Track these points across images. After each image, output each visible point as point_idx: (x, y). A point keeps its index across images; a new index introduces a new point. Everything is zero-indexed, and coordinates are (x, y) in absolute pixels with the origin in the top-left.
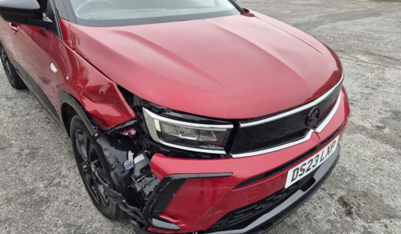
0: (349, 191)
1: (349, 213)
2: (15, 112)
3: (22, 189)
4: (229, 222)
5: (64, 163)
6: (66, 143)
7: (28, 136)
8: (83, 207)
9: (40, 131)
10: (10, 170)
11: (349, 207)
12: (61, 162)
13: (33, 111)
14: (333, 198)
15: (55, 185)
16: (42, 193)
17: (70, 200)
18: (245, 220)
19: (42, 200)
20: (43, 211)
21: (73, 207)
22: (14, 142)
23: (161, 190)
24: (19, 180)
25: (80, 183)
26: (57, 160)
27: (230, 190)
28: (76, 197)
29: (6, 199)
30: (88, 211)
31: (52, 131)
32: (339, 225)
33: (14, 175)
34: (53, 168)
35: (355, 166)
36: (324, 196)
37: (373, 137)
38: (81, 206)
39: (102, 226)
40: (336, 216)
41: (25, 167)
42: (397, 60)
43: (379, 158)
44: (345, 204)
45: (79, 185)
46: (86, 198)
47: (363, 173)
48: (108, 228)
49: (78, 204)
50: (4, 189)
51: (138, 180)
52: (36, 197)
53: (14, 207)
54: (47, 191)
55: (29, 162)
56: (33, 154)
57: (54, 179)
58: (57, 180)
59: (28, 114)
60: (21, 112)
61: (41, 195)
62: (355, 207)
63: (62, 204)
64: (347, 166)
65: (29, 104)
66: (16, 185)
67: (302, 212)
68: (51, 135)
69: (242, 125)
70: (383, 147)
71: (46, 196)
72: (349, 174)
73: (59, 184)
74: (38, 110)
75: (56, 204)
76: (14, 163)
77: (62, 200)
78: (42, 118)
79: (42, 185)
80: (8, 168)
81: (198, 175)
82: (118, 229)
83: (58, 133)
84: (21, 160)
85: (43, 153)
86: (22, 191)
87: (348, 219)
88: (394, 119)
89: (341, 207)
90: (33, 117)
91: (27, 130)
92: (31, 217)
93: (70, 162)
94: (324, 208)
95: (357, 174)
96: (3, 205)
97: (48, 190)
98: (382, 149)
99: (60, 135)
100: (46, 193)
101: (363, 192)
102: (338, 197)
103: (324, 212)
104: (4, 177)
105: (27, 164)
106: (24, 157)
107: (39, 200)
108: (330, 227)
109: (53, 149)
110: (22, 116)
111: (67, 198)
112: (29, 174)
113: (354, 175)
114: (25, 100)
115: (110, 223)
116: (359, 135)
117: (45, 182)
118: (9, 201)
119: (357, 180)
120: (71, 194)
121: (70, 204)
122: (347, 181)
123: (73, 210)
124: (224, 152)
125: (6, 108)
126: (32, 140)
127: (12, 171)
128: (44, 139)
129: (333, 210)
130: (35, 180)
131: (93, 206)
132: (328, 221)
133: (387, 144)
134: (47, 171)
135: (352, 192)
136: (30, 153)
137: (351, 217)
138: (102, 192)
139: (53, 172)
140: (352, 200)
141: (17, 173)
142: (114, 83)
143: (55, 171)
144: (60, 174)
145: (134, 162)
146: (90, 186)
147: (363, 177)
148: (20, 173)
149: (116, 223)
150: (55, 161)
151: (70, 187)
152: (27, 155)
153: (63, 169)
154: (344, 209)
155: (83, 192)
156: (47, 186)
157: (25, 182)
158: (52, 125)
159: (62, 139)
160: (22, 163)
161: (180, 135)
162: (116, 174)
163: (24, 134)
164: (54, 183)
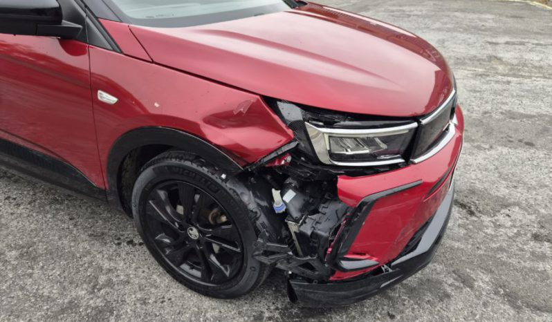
1: (472, 213)
3: (51, 307)
5: (95, 253)
6: (75, 225)
8: (173, 299)
9: (13, 220)
11: (467, 208)
12: (89, 253)
15: (104, 286)
16: (91, 302)
17: (147, 297)
19: (100, 312)
21: (159, 304)
24: (34, 296)
26: (79, 252)
27: (422, 201)
28: (153, 290)
30: (186, 302)
31: (34, 214)
32: (471, 227)
33: (20, 293)
34: (82, 266)
38: (170, 299)
39: (220, 312)
40: (463, 219)
41: (30, 275)
44: (463, 206)
45: (145, 274)
48: (230, 311)
49: (164, 298)
51: (300, 222)
52: (86, 310)
54: (99, 297)
55: (32, 268)
56: (28, 254)
57: (96, 278)
58: (103, 279)
61: (93, 305)
63: (138, 305)
66: (35, 304)
68: (38, 221)
71: (103, 304)
73: (109, 283)
75: (128, 308)
76: (3, 276)
77: (135, 301)
79: (83, 292)
81: (393, 190)
82: (244, 308)
83: (49, 216)
84: (14, 269)
85: (46, 249)
87: (475, 218)
89: (461, 210)
93: (104, 249)
97: (99, 295)
100: (99, 300)
101: (469, 190)
105: (31, 271)
106: (15, 263)
107: (94, 313)
108: (465, 231)
109: (60, 239)
111: (139, 296)
112: (46, 284)
115: (229, 305)
120: (141, 290)
121: (150, 301)
123: (161, 307)
124: (401, 160)
126: (8, 235)
127: (9, 287)
130: (64, 288)
132: (459, 225)
134: (73, 271)
135: (461, 192)
136: (22, 255)
137: (476, 216)
138: (218, 264)
139: (86, 270)
140: (466, 200)
141: (22, 288)
142: (258, 97)
143: (89, 267)
144: (101, 269)
145: (284, 201)
146: (178, 266)
147: (460, 176)
148: (28, 288)
149: (237, 303)
150: (78, 255)
151: (132, 281)
152: (16, 258)
153: (100, 262)
154: (465, 211)
155: (158, 281)
156: (93, 289)
157: (49, 297)
158: (29, 207)
159: (62, 221)
160: (20, 272)
161: (349, 151)
162: (263, 224)
164: (100, 283)
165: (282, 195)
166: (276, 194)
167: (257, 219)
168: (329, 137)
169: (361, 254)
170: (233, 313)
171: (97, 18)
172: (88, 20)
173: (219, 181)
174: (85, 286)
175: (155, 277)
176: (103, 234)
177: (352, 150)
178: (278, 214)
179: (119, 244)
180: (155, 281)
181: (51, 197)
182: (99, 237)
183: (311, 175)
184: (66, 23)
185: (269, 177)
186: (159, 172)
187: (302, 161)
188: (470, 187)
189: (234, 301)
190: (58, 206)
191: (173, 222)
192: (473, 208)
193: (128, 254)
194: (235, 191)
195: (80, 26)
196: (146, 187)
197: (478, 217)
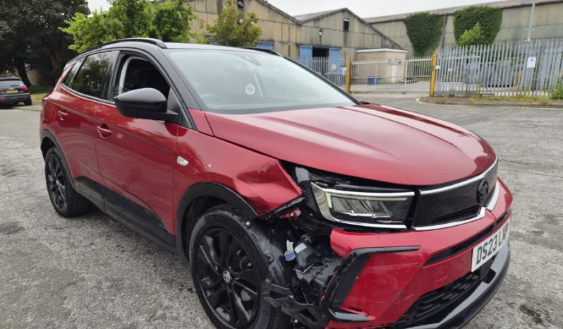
0: (528, 299)
1: (539, 321)
2: (74, 242)
3: (117, 325)
4: (418, 316)
5: (162, 293)
6: (155, 271)
7: (102, 268)
9: (116, 261)
10: (92, 306)
11: (536, 315)
12: (157, 292)
13: (98, 240)
14: (513, 307)
15: (159, 318)
18: (433, 313)
22: (85, 275)
23: (346, 270)
24: (109, 316)
26: (151, 290)
27: (419, 267)
31: (131, 259)
33: (101, 312)
34: (149, 300)
35: (525, 274)
36: (502, 306)
37: (534, 242)
40: (525, 325)
41: (112, 301)
42: (527, 164)
43: (549, 264)
44: (530, 312)
45: (192, 316)
47: (538, 280)
51: (305, 271)
55: (115, 296)
56: (116, 286)
57: (156, 311)
58: (160, 312)
59: (92, 244)
60: (81, 242)
64: (515, 273)
65: (89, 232)
66: (107, 321)
67: (483, 325)
68: (132, 264)
69: (423, 193)
70: (549, 252)
72: (522, 282)
73: (163, 317)
74: (104, 238)
76: (95, 298)
78: (113, 247)
79: (143, 320)
80: (89, 304)
83: (140, 262)
84: (104, 294)
85: (130, 284)
87: (540, 326)
88: (549, 223)
89: (526, 315)
90: (99, 246)
91: (98, 262)
93: (169, 291)
94: (507, 318)
95: (530, 282)
97: (153, 324)
98: (548, 254)
99: (143, 263)
101: (546, 298)
102: (519, 306)
103: (509, 322)
104: (88, 314)
105: (114, 298)
106: (106, 290)
109: (141, 279)
110: (85, 247)
112: (120, 308)
114: (81, 229)
116: (516, 242)
119: (533, 287)
122: (522, 289)
125: (59, 239)
126: (109, 270)
127: (95, 307)
128: (124, 269)
129: (519, 320)
130: (131, 314)
133: (552, 248)
134: (142, 303)
135: (533, 299)
136: (112, 286)
137: (543, 325)
138: (243, 309)
139: (151, 304)
140: (536, 307)
141: (104, 309)
142: (276, 160)
143: (153, 302)
144: (161, 305)
145: (295, 252)
146: (215, 308)
147: (540, 284)
148: (108, 309)
150: (149, 292)
151: (180, 318)
152: (108, 287)
153: (163, 300)
154: (531, 318)
155: (200, 322)
156: (151, 318)
157: (119, 318)
158: (130, 253)
159: (148, 267)
160: (106, 297)
161: (352, 212)
162: (274, 269)
163: (96, 265)
164: (157, 315)
165: (294, 246)
166: (289, 244)
167: (270, 263)
168: (332, 197)
169: (356, 310)
171: (187, 108)
172: (182, 110)
173: (245, 228)
174: (146, 315)
175: (198, 318)
176: (173, 280)
177: (355, 212)
178: (288, 262)
179: (181, 290)
180: (197, 322)
181: (148, 249)
182: (168, 282)
183: (317, 230)
184: (169, 112)
185: (289, 232)
186: (207, 220)
187: (311, 217)
188: (548, 295)
190: (149, 256)
191: (214, 265)
192: (542, 317)
193: (185, 298)
194: (255, 238)
195: (177, 114)
196: (199, 232)
197: (545, 326)
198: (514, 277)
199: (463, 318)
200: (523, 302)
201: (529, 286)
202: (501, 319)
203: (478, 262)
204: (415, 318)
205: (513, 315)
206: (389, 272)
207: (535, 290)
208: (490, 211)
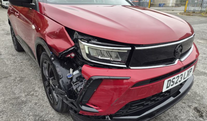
0: (200, 104)
1: (201, 116)
2: (16, 61)
4: (128, 111)
5: (37, 85)
6: (39, 75)
7: (20, 72)
8: (44, 106)
9: (27, 70)
10: (8, 87)
11: (201, 113)
13: (25, 61)
14: (190, 108)
16: (23, 98)
17: (38, 103)
18: (138, 111)
19: (23, 102)
20: (22, 107)
21: (39, 106)
22: (12, 74)
23: (88, 86)
24: (12, 92)
25: (44, 94)
27: (128, 88)
28: (41, 101)
29: (3, 101)
30: (47, 109)
31: (33, 70)
34: (31, 87)
35: (202, 92)
36: (185, 106)
38: (43, 106)
39: (54, 116)
40: (194, 118)
41: (16, 86)
44: (198, 111)
45: (44, 96)
46: (46, 102)
48: (57, 117)
50: (4, 96)
51: (75, 84)
52: (20, 100)
53: (7, 105)
54: (26, 98)
55: (19, 84)
56: (21, 80)
57: (31, 92)
58: (32, 93)
59: (22, 62)
60: (18, 61)
61: (23, 100)
62: (204, 113)
63: (33, 104)
64: (197, 91)
65: (23, 58)
66: (10, 94)
67: (172, 115)
68: (32, 72)
69: (137, 48)
71: (25, 100)
72: (199, 96)
73: (33, 95)
74: (27, 60)
75: (30, 104)
76: (11, 84)
77: (34, 103)
78: (29, 64)
79: (24, 95)
81: (110, 77)
82: (63, 118)
83: (36, 71)
85: (27, 80)
86: (13, 97)
87: (201, 119)
89: (196, 113)
90: (24, 63)
91: (20, 69)
92: (15, 110)
93: (40, 84)
94: (185, 113)
95: (204, 96)
96: (1, 104)
99: (37, 72)
100: (25, 99)
102: (194, 107)
103: (186, 115)
104: (5, 90)
106: (16, 81)
107: (21, 102)
109: (32, 78)
110: (19, 63)
111: (36, 101)
112: (18, 89)
113: (202, 97)
114: (21, 56)
115: (59, 115)
116: (203, 76)
117: (26, 93)
118: (5, 102)
120: (39, 100)
121: (38, 104)
122: (198, 99)
123: (39, 108)
124: (125, 66)
125: (11, 59)
126: (22, 74)
127: (9, 87)
128: (28, 73)
129: (191, 114)
130: (21, 92)
131: (50, 106)
132: (189, 120)
134: (27, 88)
135: (202, 105)
140: (202, 109)
142: (63, 27)
143: (32, 88)
144: (34, 90)
145: (73, 74)
148: (13, 89)
149: (62, 115)
150: (32, 84)
151: (38, 96)
152: (18, 80)
153: (36, 88)
154: (198, 114)
155: (45, 99)
156: (27, 95)
157: (15, 93)
158: (33, 67)
159: (37, 73)
160: (15, 84)
161: (100, 56)
162: (62, 81)
163: (18, 71)
164: (30, 94)
169: (95, 106)
170: (58, 118)
180: (45, 98)
187: (80, 57)
189: (61, 114)
195: (35, 4)
197: (204, 119)
198: (196, 93)
199: (155, 114)
200: (196, 105)
201: (202, 98)
202: (182, 113)
203: (167, 87)
204: (127, 112)
205: (189, 111)
206: (112, 89)
207: (205, 100)
208: (181, 62)
